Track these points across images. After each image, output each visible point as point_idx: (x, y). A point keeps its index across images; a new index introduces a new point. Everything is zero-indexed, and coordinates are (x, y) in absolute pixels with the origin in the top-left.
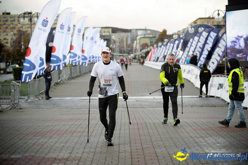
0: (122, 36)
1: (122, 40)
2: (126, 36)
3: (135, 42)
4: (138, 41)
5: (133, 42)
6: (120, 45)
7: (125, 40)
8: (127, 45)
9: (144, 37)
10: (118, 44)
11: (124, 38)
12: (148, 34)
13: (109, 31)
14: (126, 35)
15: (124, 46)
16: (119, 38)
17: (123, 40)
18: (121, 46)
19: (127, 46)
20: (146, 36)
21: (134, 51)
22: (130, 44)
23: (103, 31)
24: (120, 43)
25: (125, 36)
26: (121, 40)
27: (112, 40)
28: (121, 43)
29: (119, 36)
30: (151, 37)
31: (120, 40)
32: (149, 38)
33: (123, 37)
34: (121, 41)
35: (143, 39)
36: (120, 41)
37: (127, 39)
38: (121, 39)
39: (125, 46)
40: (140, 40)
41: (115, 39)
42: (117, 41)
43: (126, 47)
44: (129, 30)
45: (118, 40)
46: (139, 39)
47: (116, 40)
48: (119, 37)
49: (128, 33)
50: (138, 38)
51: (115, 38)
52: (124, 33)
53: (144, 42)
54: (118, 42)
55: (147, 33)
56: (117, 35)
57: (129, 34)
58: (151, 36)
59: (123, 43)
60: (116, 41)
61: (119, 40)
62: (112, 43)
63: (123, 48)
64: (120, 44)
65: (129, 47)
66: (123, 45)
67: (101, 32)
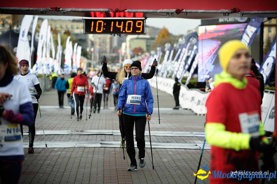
1: (103, 40)
3: (124, 45)
4: (128, 43)
5: (120, 45)
6: (101, 49)
7: (108, 41)
8: (111, 48)
9: (137, 38)
10: (98, 47)
11: (106, 37)
15: (106, 50)
16: (99, 38)
19: (112, 50)
21: (121, 58)
22: (116, 47)
23: (75, 27)
24: (101, 46)
26: (102, 41)
27: (88, 40)
28: (102, 44)
30: (147, 39)
32: (145, 40)
35: (136, 41)
36: (101, 42)
37: (111, 39)
38: (102, 38)
39: (108, 50)
40: (131, 43)
41: (93, 39)
42: (96, 42)
43: (110, 51)
45: (97, 40)
46: (130, 41)
47: (95, 40)
48: (99, 36)
50: (128, 38)
51: (93, 37)
53: (137, 46)
54: (98, 43)
59: (104, 45)
60: (94, 43)
63: (104, 54)
65: (114, 52)
67: (72, 27)
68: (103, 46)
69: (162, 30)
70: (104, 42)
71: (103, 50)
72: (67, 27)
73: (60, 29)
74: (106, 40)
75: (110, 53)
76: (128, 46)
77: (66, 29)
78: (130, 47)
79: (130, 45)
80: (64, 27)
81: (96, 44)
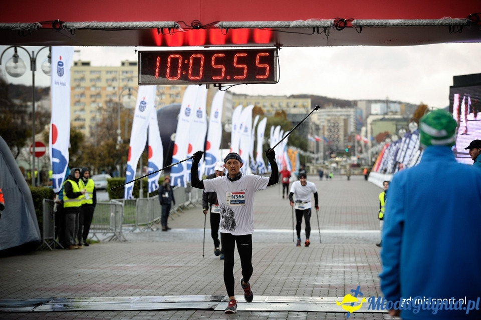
0: (336, 115)
1: (334, 123)
2: (344, 115)
3: (364, 129)
4: (369, 127)
5: (358, 130)
6: (331, 136)
7: (342, 124)
8: (346, 134)
9: (382, 120)
10: (326, 133)
11: (339, 119)
12: (392, 112)
13: (306, 104)
14: (345, 113)
15: (338, 137)
16: (329, 121)
17: (336, 124)
18: (333, 137)
19: (347, 138)
20: (387, 117)
22: (352, 133)
24: (331, 131)
25: (341, 115)
26: (333, 125)
27: (311, 124)
28: (333, 130)
29: (329, 115)
31: (331, 123)
32: (394, 122)
33: (336, 117)
34: (334, 127)
35: (381, 123)
36: (331, 126)
37: (346, 122)
38: (332, 121)
39: (342, 138)
40: (373, 126)
41: (318, 122)
42: (324, 126)
43: (345, 140)
44: (352, 103)
45: (325, 124)
46: (371, 124)
47: (322, 124)
48: (329, 118)
49: (349, 109)
50: (370, 120)
51: (319, 119)
52: (339, 109)
53: (383, 131)
54: (326, 128)
55: (389, 110)
56: (324, 112)
57: (351, 111)
58: (398, 116)
59: (336, 130)
60: (321, 127)
61: (329, 124)
62: (310, 131)
63: (336, 143)
64: (331, 134)
65: (349, 141)
66: (336, 136)
67: (288, 106)
68: (334, 132)
69: (419, 106)
70: (336, 126)
71: (334, 137)
72: (280, 106)
73: (270, 108)
74: (338, 123)
75: (344, 143)
76: (369, 130)
77: (278, 108)
78: (372, 133)
79: (372, 129)
80: (276, 105)
81: (324, 129)
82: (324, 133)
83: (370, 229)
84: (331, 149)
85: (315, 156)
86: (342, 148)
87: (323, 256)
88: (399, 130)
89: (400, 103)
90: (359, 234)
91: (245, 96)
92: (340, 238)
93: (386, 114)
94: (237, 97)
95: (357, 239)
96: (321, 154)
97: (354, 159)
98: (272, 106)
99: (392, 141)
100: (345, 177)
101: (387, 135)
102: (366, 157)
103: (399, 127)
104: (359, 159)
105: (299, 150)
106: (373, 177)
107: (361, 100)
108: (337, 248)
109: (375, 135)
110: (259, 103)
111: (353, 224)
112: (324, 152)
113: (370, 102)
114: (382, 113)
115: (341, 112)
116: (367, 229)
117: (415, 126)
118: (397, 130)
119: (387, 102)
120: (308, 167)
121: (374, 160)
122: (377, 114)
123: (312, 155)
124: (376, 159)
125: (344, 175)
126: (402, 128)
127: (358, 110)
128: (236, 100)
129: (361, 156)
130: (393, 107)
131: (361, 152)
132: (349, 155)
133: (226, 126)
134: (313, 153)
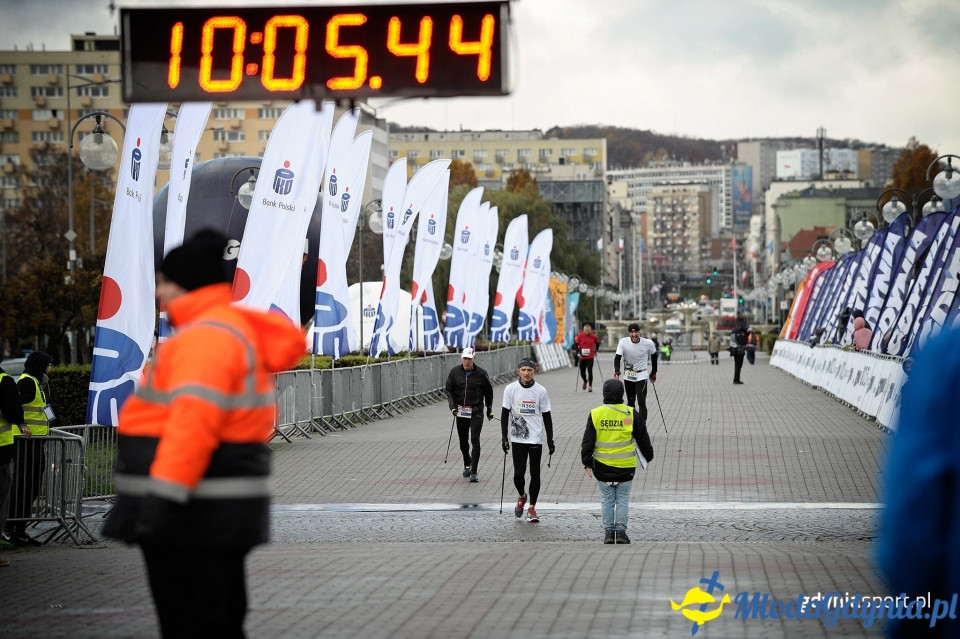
1: (673, 206)
2: (701, 183)
3: (756, 220)
4: (770, 213)
5: (741, 224)
6: (664, 240)
7: (693, 207)
8: (705, 236)
9: (805, 194)
10: (651, 234)
11: (686, 193)
12: (834, 171)
13: (594, 154)
14: (704, 178)
15: (685, 245)
16: (658, 199)
17: (679, 209)
18: (668, 243)
19: (708, 246)
20: (819, 185)
22: (723, 231)
24: (664, 228)
25: (692, 183)
26: (668, 210)
27: (607, 207)
28: (668, 225)
29: (657, 184)
30: (850, 194)
31: (663, 206)
32: (842, 200)
34: (672, 216)
35: (802, 202)
36: (663, 214)
37: (705, 200)
38: (667, 200)
39: (694, 245)
40: (781, 211)
41: (627, 204)
42: (643, 213)
43: (703, 251)
44: (723, 148)
46: (776, 206)
47: (639, 208)
48: (658, 191)
49: (714, 167)
50: (773, 194)
51: (630, 195)
52: (687, 167)
53: (808, 225)
54: (651, 219)
55: (826, 167)
56: (644, 175)
57: (720, 172)
58: (853, 184)
59: (679, 226)
60: (636, 217)
61: (659, 209)
62: (606, 227)
63: (680, 259)
64: (663, 234)
65: (716, 256)
66: (679, 242)
67: (543, 160)
68: (674, 229)
70: (677, 213)
72: (521, 160)
73: (496, 168)
74: (683, 205)
75: (702, 259)
76: (771, 226)
77: (517, 166)
78: (778, 231)
79: (778, 220)
80: (511, 158)
81: (644, 223)
82: (644, 234)
83: (777, 501)
84: (664, 277)
85: (622, 297)
86: (697, 275)
87: (645, 574)
88: (855, 222)
89: (858, 146)
90: (746, 512)
91: (426, 131)
92: (692, 523)
93: (819, 178)
94: (402, 136)
95: (741, 526)
96: (636, 293)
97: (729, 305)
98: (499, 160)
99: (834, 253)
100: (706, 356)
101: (822, 237)
102: (763, 300)
103: (855, 214)
104: (743, 305)
105: (575, 282)
106: (782, 354)
107: (746, 141)
108: (683, 553)
109: (786, 238)
110: (462, 153)
111: (728, 485)
112: (647, 287)
113: (772, 144)
114: (807, 174)
115: (693, 173)
116: (768, 501)
117: (899, 209)
118: (850, 223)
119: (821, 144)
120: (603, 327)
121: (784, 305)
122: (791, 179)
123: (612, 296)
124: (791, 302)
125: (702, 349)
126: (863, 217)
127: (740, 169)
128: (400, 144)
129: (749, 296)
130: (837, 158)
131: (748, 285)
132: (715, 293)
133: (374, 218)
134: (616, 289)
